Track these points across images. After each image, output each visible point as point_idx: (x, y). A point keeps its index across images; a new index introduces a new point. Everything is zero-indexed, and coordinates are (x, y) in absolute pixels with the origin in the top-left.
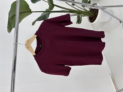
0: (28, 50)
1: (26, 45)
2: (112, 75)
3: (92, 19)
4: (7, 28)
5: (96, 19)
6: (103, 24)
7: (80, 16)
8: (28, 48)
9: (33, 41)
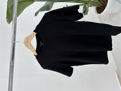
0: (28, 48)
1: (25, 43)
2: (118, 71)
3: (100, 10)
4: (6, 18)
5: (104, 10)
6: (111, 15)
7: (87, 6)
8: (27, 46)
9: (32, 39)
